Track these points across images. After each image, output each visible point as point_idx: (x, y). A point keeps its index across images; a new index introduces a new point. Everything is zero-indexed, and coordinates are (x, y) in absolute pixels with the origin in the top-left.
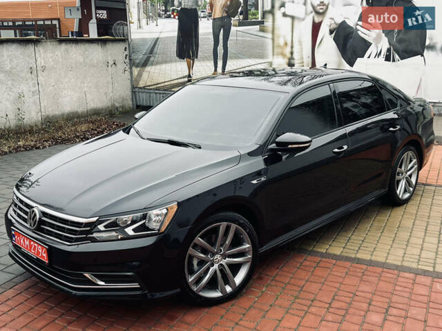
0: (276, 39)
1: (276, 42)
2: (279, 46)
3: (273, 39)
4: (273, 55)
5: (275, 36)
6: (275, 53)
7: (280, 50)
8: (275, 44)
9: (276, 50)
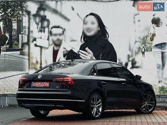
0: (31, 59)
1: (31, 61)
2: (33, 64)
3: (29, 60)
4: (29, 69)
5: (30, 58)
6: (30, 68)
7: (33, 66)
8: (30, 63)
9: (31, 66)
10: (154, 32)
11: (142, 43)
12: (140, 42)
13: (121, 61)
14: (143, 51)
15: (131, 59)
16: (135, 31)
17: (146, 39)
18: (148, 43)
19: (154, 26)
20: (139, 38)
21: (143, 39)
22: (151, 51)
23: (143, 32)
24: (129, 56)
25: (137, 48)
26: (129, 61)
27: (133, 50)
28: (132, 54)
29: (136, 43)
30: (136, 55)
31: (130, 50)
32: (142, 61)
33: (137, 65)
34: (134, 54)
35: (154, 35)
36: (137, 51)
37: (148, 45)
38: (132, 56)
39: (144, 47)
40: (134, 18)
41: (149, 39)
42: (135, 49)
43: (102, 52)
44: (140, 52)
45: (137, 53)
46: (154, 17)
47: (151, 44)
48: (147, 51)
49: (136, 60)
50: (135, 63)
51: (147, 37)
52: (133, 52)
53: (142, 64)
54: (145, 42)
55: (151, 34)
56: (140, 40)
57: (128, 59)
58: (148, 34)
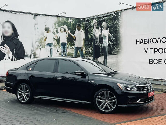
10: (46, 36)
11: (39, 42)
12: (38, 42)
13: (27, 54)
14: (40, 47)
15: (33, 52)
16: (36, 35)
17: (41, 40)
18: (43, 43)
19: (46, 32)
20: (38, 39)
21: (40, 40)
22: (45, 47)
23: (40, 35)
24: (32, 51)
25: (37, 46)
26: (32, 54)
27: (34, 47)
28: (34, 49)
29: (36, 42)
30: (36, 50)
31: (32, 46)
32: (39, 53)
33: (37, 56)
34: (35, 49)
35: (46, 38)
36: (37, 47)
37: (43, 44)
38: (34, 51)
39: (40, 45)
40: (35, 26)
41: (43, 40)
42: (36, 46)
43: (15, 47)
44: (39, 48)
45: (37, 49)
46: (46, 27)
47: (45, 43)
48: (43, 48)
49: (36, 53)
50: (36, 55)
51: (42, 39)
52: (34, 48)
53: (39, 55)
54: (41, 42)
55: (45, 37)
56: (38, 41)
57: (32, 52)
58: (43, 37)
